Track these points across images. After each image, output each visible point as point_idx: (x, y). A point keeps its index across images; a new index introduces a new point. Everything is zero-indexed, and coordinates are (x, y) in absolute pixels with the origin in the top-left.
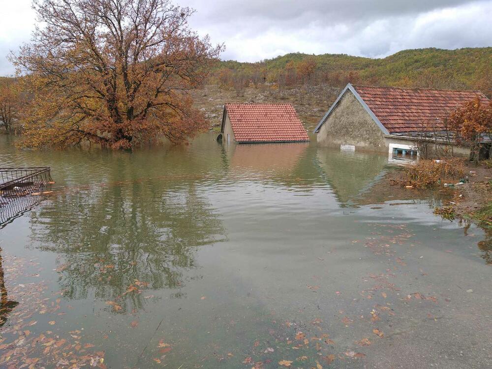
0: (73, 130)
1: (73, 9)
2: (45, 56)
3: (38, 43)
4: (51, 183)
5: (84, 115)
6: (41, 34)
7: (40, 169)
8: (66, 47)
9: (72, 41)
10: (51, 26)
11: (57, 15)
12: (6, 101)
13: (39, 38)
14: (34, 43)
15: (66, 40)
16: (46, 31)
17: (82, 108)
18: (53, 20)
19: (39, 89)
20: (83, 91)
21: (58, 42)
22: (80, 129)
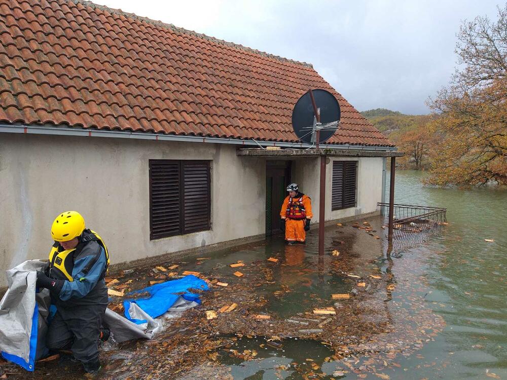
0: (480, 170)
1: (496, 45)
2: (460, 96)
3: (455, 85)
4: (445, 223)
5: (494, 154)
6: (459, 75)
7: (437, 209)
8: (483, 85)
9: (492, 78)
10: (471, 66)
11: (478, 54)
12: (420, 140)
13: (457, 80)
14: (452, 85)
15: (485, 79)
16: (465, 72)
17: (493, 147)
18: (473, 60)
19: (451, 129)
20: (497, 130)
21: (476, 81)
22: (488, 169)
